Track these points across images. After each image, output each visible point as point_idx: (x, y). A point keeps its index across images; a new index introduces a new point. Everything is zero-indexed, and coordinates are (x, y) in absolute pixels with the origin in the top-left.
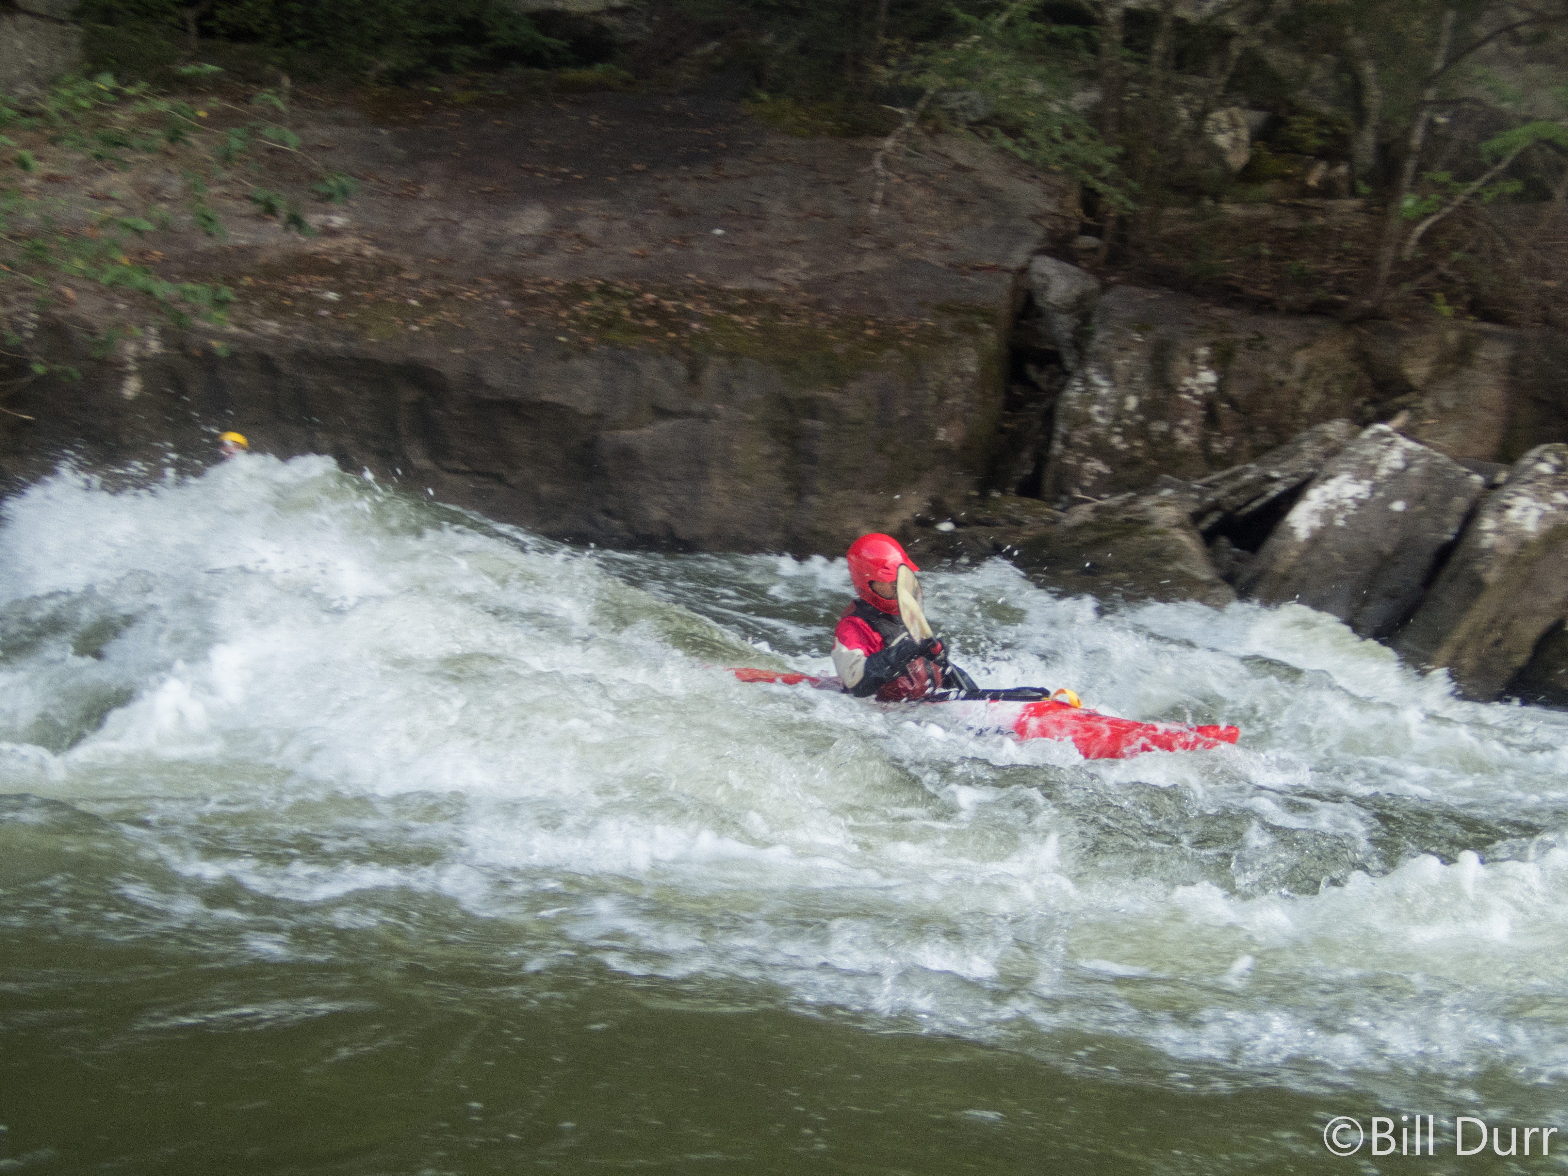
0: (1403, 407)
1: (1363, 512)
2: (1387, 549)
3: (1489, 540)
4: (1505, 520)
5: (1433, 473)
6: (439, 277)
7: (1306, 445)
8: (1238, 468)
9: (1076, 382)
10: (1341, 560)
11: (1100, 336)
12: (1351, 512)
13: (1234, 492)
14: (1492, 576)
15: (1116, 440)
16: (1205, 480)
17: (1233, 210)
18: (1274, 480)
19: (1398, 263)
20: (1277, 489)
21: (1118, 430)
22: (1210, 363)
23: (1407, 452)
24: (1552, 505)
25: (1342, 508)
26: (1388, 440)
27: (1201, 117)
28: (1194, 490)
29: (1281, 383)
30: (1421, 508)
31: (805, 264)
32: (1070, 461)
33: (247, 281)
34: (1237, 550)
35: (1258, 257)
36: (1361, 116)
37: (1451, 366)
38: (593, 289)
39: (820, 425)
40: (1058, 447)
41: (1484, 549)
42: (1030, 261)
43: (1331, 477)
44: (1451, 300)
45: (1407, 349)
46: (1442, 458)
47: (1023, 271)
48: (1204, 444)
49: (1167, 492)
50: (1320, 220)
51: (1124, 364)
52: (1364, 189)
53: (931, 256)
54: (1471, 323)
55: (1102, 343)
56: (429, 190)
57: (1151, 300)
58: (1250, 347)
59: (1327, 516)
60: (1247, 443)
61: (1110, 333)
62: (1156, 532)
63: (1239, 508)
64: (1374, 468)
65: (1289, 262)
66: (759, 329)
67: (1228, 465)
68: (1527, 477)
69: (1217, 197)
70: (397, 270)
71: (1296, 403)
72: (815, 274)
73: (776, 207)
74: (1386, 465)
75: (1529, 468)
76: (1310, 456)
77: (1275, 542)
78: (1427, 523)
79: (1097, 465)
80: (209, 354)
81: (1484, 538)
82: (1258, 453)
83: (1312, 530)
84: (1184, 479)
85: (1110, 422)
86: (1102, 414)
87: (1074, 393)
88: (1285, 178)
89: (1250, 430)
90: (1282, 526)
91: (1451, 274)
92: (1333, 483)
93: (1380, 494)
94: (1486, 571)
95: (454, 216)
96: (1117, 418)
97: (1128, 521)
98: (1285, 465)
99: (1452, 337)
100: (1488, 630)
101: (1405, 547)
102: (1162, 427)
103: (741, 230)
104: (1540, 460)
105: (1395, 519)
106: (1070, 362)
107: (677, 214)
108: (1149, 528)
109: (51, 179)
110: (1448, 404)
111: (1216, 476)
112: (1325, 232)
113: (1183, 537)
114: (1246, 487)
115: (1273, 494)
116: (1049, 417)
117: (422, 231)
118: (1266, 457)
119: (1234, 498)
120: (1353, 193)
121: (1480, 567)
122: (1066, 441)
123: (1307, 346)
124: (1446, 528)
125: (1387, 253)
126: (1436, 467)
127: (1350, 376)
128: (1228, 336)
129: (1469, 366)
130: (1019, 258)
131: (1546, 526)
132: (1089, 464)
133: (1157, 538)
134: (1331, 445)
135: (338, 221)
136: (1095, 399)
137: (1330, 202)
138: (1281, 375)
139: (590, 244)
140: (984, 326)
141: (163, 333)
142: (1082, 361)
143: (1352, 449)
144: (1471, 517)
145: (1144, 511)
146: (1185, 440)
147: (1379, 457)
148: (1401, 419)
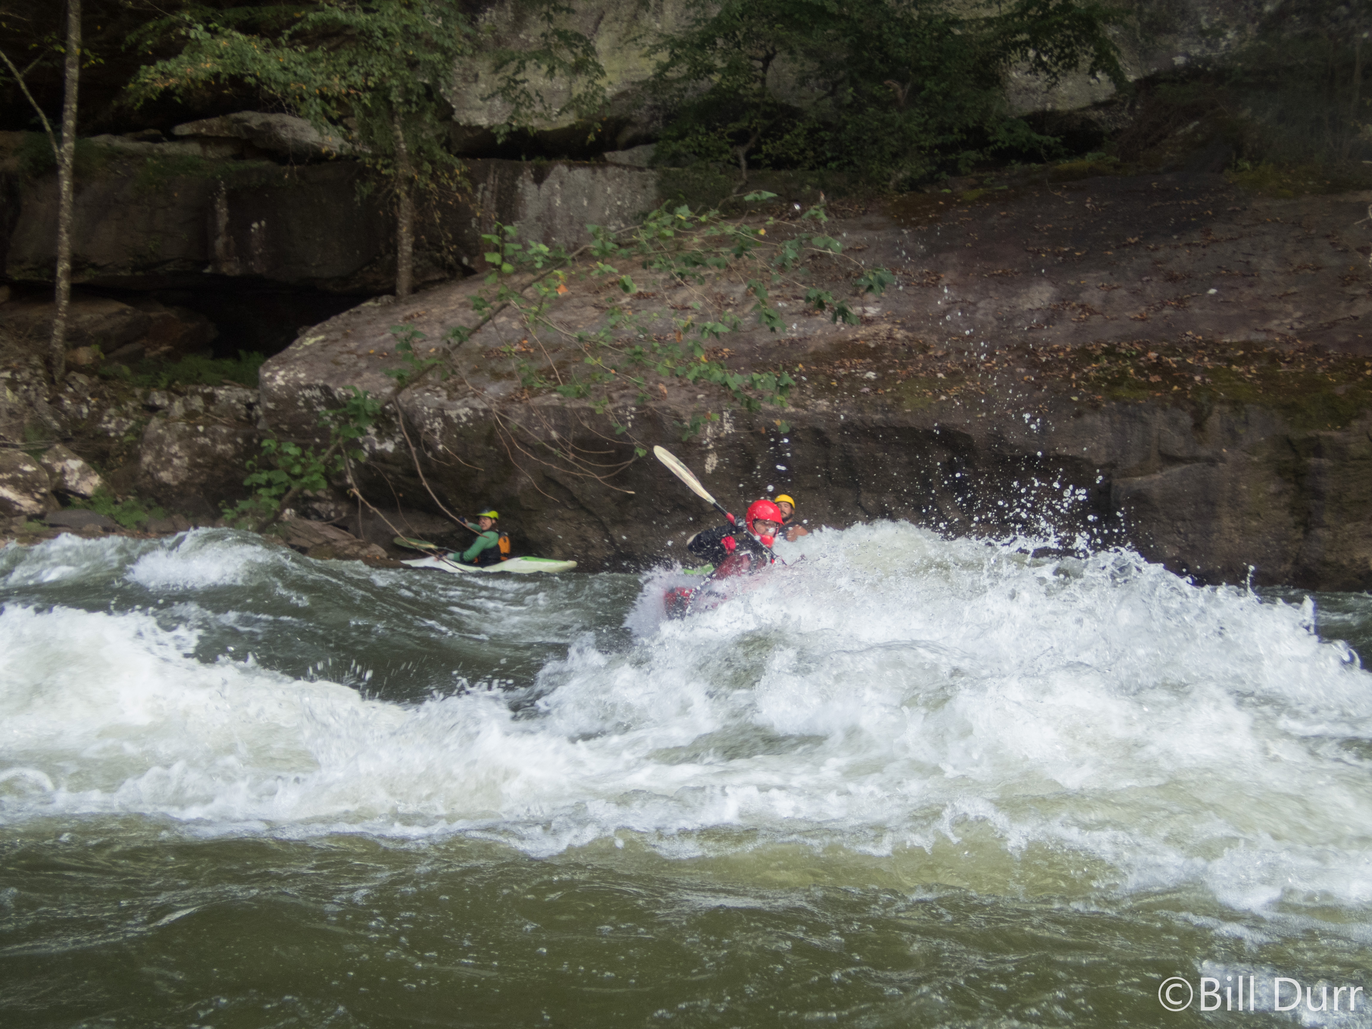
6: (961, 352)
33: (801, 367)
38: (1099, 352)
39: (1325, 462)
56: (948, 276)
66: (1258, 377)
70: (925, 348)
72: (1309, 322)
103: (1232, 288)
109: (640, 296)
117: (943, 314)
135: (872, 311)
139: (1092, 312)
141: (735, 416)
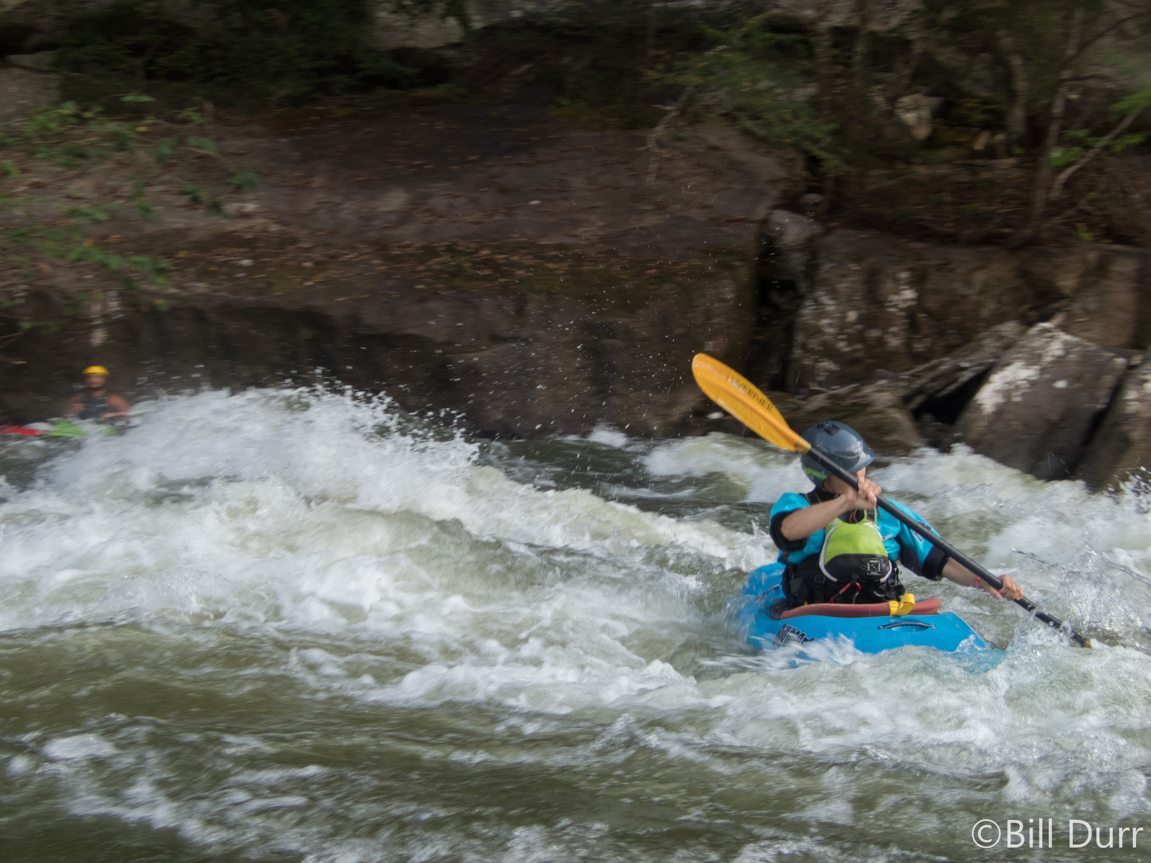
0: (1058, 310)
1: (1035, 390)
2: (1054, 417)
3: (1133, 407)
4: (1144, 391)
5: (1086, 358)
6: (327, 245)
7: (987, 342)
8: (935, 361)
9: (808, 303)
10: (1020, 428)
11: (826, 266)
12: (1026, 391)
13: (934, 379)
14: (1137, 434)
15: (841, 345)
16: (911, 372)
17: (922, 171)
18: (964, 369)
19: (1049, 202)
20: (966, 376)
21: (843, 337)
22: (911, 284)
23: (1066, 343)
25: (1018, 387)
26: (1049, 334)
27: (892, 100)
28: (903, 380)
29: (965, 296)
30: (1077, 385)
31: (600, 224)
32: (807, 362)
33: (182, 254)
34: (939, 423)
35: (942, 203)
36: (1012, 96)
37: (1092, 278)
38: (442, 249)
39: (618, 343)
40: (797, 353)
41: (1127, 415)
42: (770, 214)
43: (1008, 364)
44: (1091, 227)
45: (1059, 266)
46: (1093, 347)
47: (765, 222)
48: (908, 344)
49: (882, 382)
50: (986, 175)
51: (845, 287)
52: (1018, 150)
53: (695, 213)
54: (1106, 245)
56: (318, 181)
57: (863, 239)
58: (939, 270)
59: (1007, 394)
60: (941, 343)
61: (833, 265)
62: (876, 412)
63: (939, 391)
64: (1040, 356)
65: (966, 206)
66: (568, 272)
67: (927, 360)
69: (908, 161)
70: (294, 241)
71: (976, 311)
72: (609, 230)
73: (577, 182)
74: (1050, 354)
76: (990, 350)
77: (968, 416)
78: (1084, 396)
79: (827, 365)
80: (154, 310)
81: (1128, 405)
82: (950, 350)
83: (996, 405)
84: (895, 371)
85: (837, 331)
86: (830, 325)
87: (808, 311)
88: (959, 145)
89: (943, 333)
90: (973, 403)
91: (1089, 208)
92: (1009, 369)
93: (1047, 376)
94: (1131, 430)
95: (337, 199)
96: (842, 328)
97: (854, 404)
98: (972, 357)
99: (1092, 256)
101: (1067, 415)
102: (874, 333)
103: (552, 200)
105: (1059, 394)
106: (803, 287)
107: (504, 191)
108: (870, 409)
109: (36, 186)
110: (1092, 306)
111: (919, 368)
112: (991, 183)
113: (897, 415)
114: (942, 375)
115: (963, 379)
116: (790, 330)
117: (312, 212)
118: (955, 353)
119: (934, 384)
120: (1010, 154)
121: (1125, 428)
122: (804, 346)
123: (983, 267)
124: (1098, 399)
125: (1039, 195)
126: (1088, 354)
127: (1017, 289)
128: (923, 263)
129: (1106, 278)
130: (761, 212)
132: (822, 364)
133: (877, 416)
134: (1005, 341)
135: (250, 207)
136: (824, 314)
137: (993, 162)
138: (964, 291)
139: (439, 215)
140: (737, 263)
141: (121, 295)
142: (813, 285)
143: (1023, 343)
144: (1117, 390)
145: (866, 396)
146: (894, 342)
147: (1043, 348)
148: (1058, 319)
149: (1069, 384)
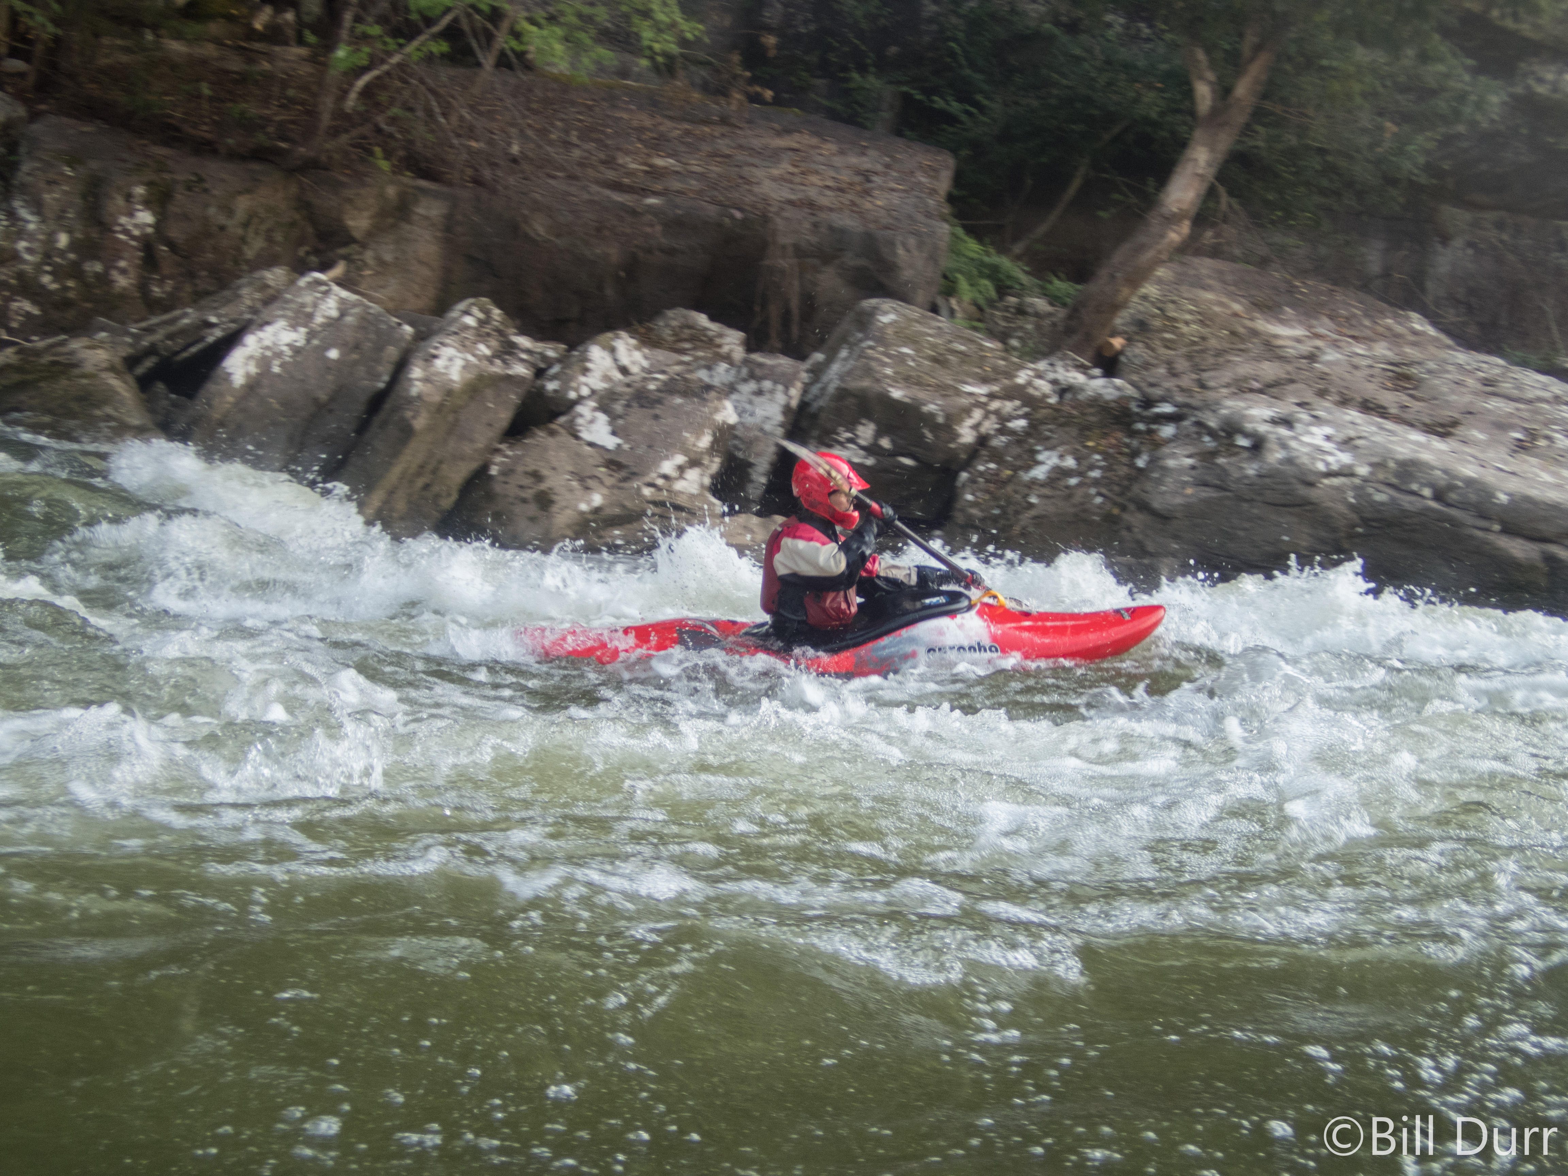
1: (299, 359)
2: (323, 396)
3: (417, 388)
4: (433, 369)
5: (366, 322)
7: (245, 291)
8: (177, 313)
10: (277, 406)
12: (287, 359)
13: (171, 337)
14: (420, 423)
15: (46, 279)
16: (144, 324)
17: (175, 46)
18: (212, 325)
19: (340, 115)
20: (214, 335)
21: (48, 268)
22: (147, 204)
23: (342, 301)
24: (474, 355)
25: (279, 355)
26: (324, 288)
28: (130, 334)
29: (222, 228)
30: (355, 356)
34: (173, 396)
35: (199, 96)
37: (390, 220)
41: (413, 397)
43: (268, 323)
44: (388, 155)
45: (350, 201)
46: (376, 309)
48: (143, 287)
49: (101, 335)
50: (266, 66)
51: (55, 199)
52: (311, 38)
54: (408, 179)
55: (29, 174)
57: (83, 133)
58: (189, 189)
59: (264, 362)
60: (188, 288)
61: (37, 165)
62: (84, 376)
63: (177, 353)
64: (310, 316)
65: (229, 105)
67: (167, 309)
68: (453, 329)
69: (158, 31)
71: (239, 249)
74: (321, 313)
75: (455, 320)
76: (249, 303)
77: (211, 387)
78: (361, 370)
79: (25, 306)
81: (413, 386)
82: (198, 297)
83: (248, 375)
84: (123, 323)
85: (39, 260)
86: (29, 250)
88: (230, 18)
89: (191, 275)
90: (219, 372)
91: (388, 128)
92: (269, 329)
93: (316, 342)
94: (414, 417)
96: (47, 256)
97: (54, 363)
98: (222, 311)
99: (391, 191)
100: (419, 474)
101: (340, 394)
102: (96, 267)
104: (467, 313)
105: (329, 366)
108: (77, 371)
110: (388, 257)
111: (154, 320)
112: (268, 77)
113: (114, 382)
114: (183, 332)
115: (211, 339)
118: (203, 302)
119: (169, 343)
120: (301, 41)
121: (409, 414)
123: (248, 191)
124: (379, 376)
125: (328, 103)
126: (370, 317)
127: (293, 224)
128: (166, 176)
129: (408, 221)
131: (469, 376)
132: (16, 304)
133: (85, 381)
134: (271, 291)
136: (21, 234)
137: (277, 49)
138: (222, 220)
143: (288, 296)
144: (401, 366)
145: (72, 353)
146: (122, 282)
147: (315, 305)
148: (338, 270)
149: (342, 354)
